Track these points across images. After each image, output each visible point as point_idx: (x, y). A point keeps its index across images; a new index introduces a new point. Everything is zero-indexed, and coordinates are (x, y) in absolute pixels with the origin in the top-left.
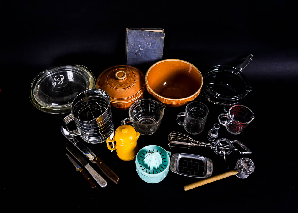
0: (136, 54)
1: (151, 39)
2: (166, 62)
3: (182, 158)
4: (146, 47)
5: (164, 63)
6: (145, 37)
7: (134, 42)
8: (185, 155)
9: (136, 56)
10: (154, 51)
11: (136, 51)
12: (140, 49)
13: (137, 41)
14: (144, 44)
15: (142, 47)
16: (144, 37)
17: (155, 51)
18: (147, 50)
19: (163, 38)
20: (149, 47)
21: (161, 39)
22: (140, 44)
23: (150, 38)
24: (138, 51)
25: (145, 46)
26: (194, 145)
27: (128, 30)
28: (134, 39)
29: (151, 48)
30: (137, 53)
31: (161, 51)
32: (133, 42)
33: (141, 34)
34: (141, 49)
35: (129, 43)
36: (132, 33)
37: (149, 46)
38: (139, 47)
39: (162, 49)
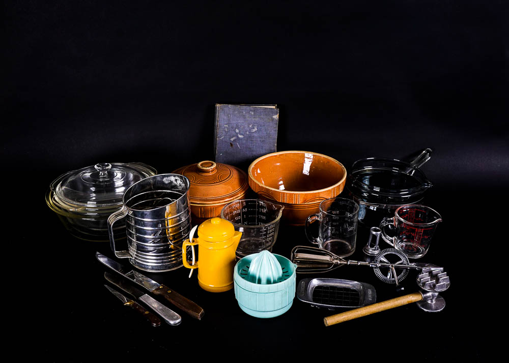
0: (232, 145)
1: (257, 119)
2: (282, 155)
3: (319, 287)
4: (248, 133)
5: (279, 157)
6: (247, 116)
7: (228, 124)
8: (324, 281)
9: (231, 149)
10: (262, 140)
11: (232, 139)
12: (238, 137)
13: (234, 122)
14: (246, 128)
15: (241, 133)
16: (244, 117)
17: (264, 139)
18: (250, 137)
19: (276, 117)
20: (253, 133)
21: (273, 119)
22: (238, 128)
23: (254, 117)
24: (234, 140)
25: (246, 131)
26: (338, 263)
27: (218, 105)
28: (229, 120)
29: (256, 135)
30: (233, 143)
31: (274, 139)
32: (226, 125)
33: (241, 112)
34: (240, 136)
35: (220, 126)
36: (226, 109)
37: (254, 130)
38: (237, 134)
39: (275, 135)
